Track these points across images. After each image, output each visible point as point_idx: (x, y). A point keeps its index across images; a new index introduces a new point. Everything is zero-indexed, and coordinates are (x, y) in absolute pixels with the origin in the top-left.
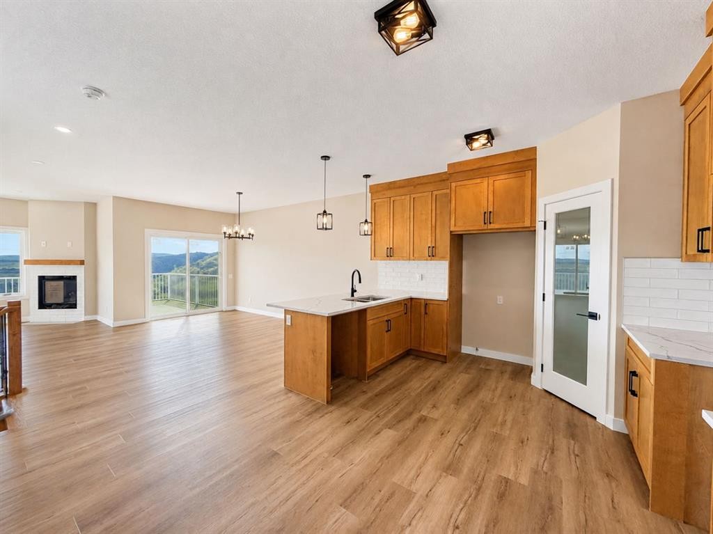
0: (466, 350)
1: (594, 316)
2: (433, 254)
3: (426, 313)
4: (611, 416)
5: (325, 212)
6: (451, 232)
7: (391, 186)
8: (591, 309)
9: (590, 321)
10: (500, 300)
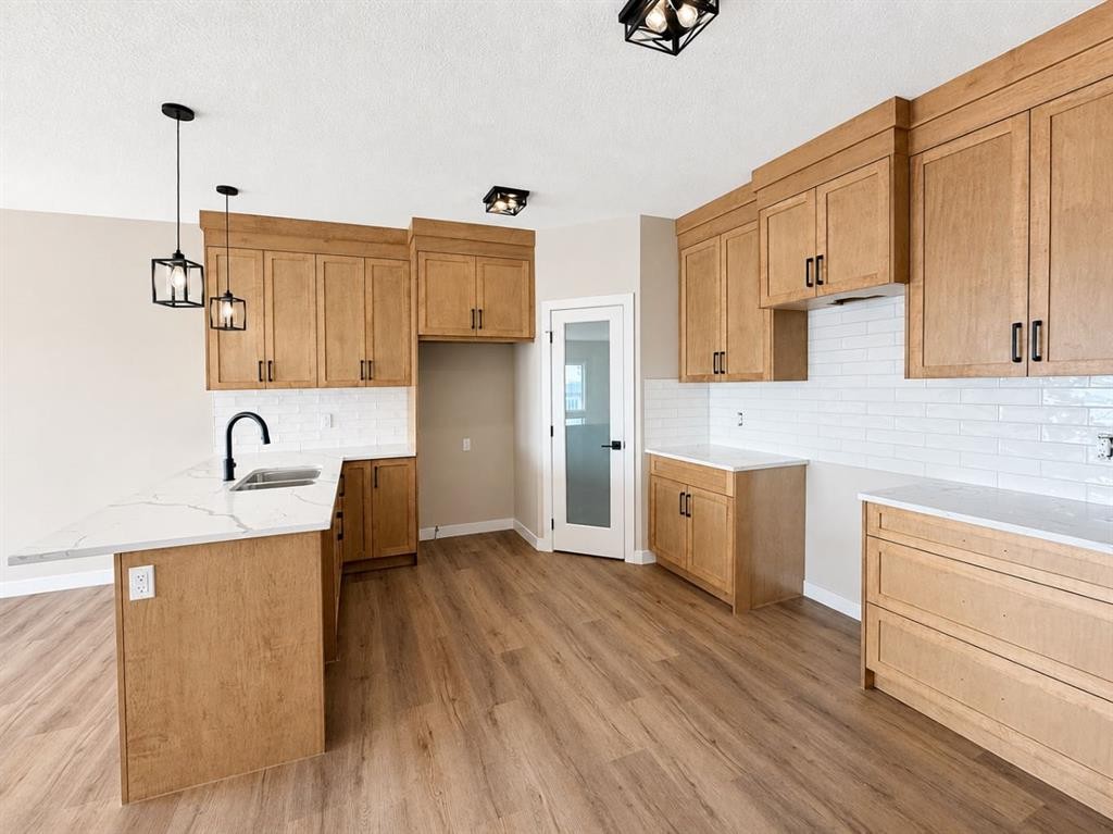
0: (426, 534)
1: (617, 446)
2: (369, 374)
3: (376, 486)
4: (640, 553)
5: (179, 255)
6: (420, 336)
7: (265, 226)
8: (614, 437)
9: (613, 452)
10: (467, 444)
